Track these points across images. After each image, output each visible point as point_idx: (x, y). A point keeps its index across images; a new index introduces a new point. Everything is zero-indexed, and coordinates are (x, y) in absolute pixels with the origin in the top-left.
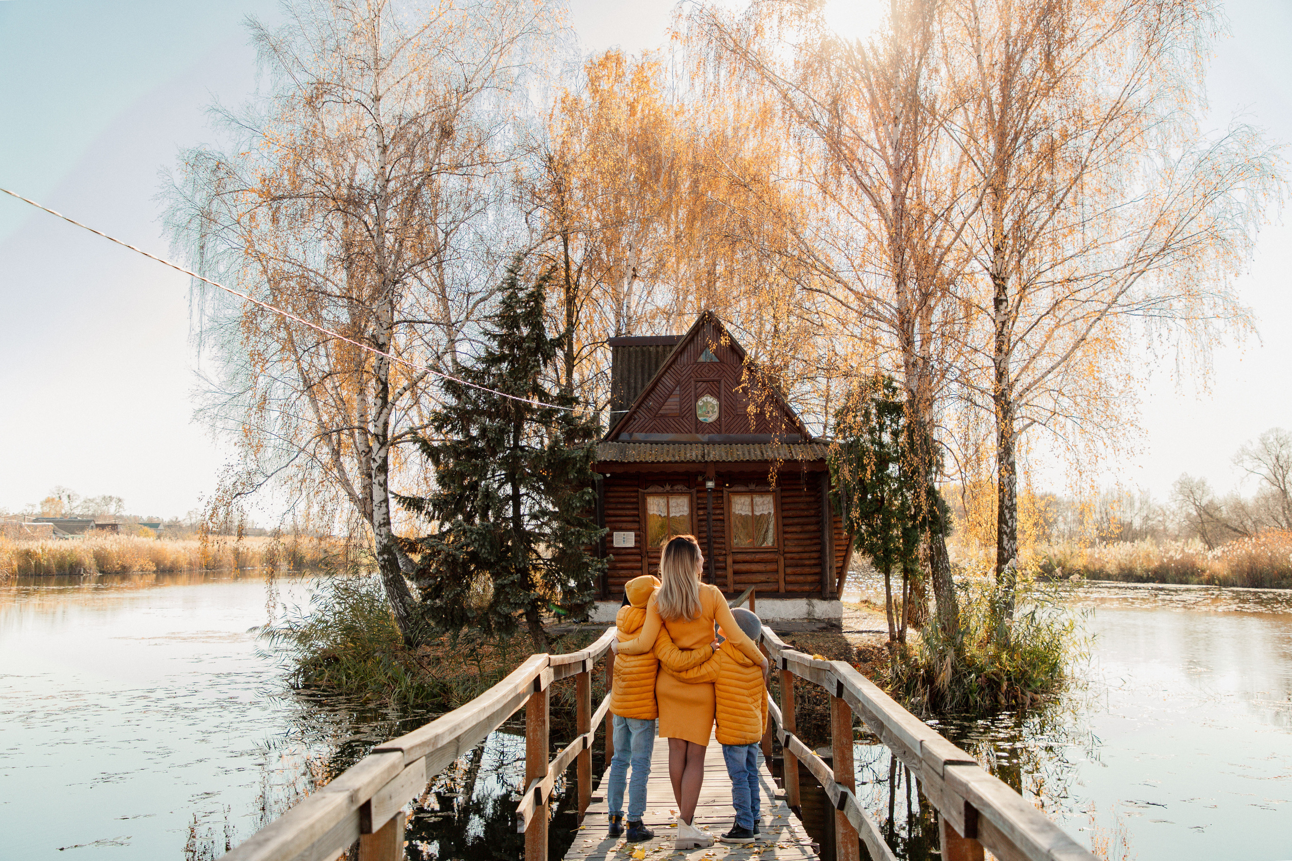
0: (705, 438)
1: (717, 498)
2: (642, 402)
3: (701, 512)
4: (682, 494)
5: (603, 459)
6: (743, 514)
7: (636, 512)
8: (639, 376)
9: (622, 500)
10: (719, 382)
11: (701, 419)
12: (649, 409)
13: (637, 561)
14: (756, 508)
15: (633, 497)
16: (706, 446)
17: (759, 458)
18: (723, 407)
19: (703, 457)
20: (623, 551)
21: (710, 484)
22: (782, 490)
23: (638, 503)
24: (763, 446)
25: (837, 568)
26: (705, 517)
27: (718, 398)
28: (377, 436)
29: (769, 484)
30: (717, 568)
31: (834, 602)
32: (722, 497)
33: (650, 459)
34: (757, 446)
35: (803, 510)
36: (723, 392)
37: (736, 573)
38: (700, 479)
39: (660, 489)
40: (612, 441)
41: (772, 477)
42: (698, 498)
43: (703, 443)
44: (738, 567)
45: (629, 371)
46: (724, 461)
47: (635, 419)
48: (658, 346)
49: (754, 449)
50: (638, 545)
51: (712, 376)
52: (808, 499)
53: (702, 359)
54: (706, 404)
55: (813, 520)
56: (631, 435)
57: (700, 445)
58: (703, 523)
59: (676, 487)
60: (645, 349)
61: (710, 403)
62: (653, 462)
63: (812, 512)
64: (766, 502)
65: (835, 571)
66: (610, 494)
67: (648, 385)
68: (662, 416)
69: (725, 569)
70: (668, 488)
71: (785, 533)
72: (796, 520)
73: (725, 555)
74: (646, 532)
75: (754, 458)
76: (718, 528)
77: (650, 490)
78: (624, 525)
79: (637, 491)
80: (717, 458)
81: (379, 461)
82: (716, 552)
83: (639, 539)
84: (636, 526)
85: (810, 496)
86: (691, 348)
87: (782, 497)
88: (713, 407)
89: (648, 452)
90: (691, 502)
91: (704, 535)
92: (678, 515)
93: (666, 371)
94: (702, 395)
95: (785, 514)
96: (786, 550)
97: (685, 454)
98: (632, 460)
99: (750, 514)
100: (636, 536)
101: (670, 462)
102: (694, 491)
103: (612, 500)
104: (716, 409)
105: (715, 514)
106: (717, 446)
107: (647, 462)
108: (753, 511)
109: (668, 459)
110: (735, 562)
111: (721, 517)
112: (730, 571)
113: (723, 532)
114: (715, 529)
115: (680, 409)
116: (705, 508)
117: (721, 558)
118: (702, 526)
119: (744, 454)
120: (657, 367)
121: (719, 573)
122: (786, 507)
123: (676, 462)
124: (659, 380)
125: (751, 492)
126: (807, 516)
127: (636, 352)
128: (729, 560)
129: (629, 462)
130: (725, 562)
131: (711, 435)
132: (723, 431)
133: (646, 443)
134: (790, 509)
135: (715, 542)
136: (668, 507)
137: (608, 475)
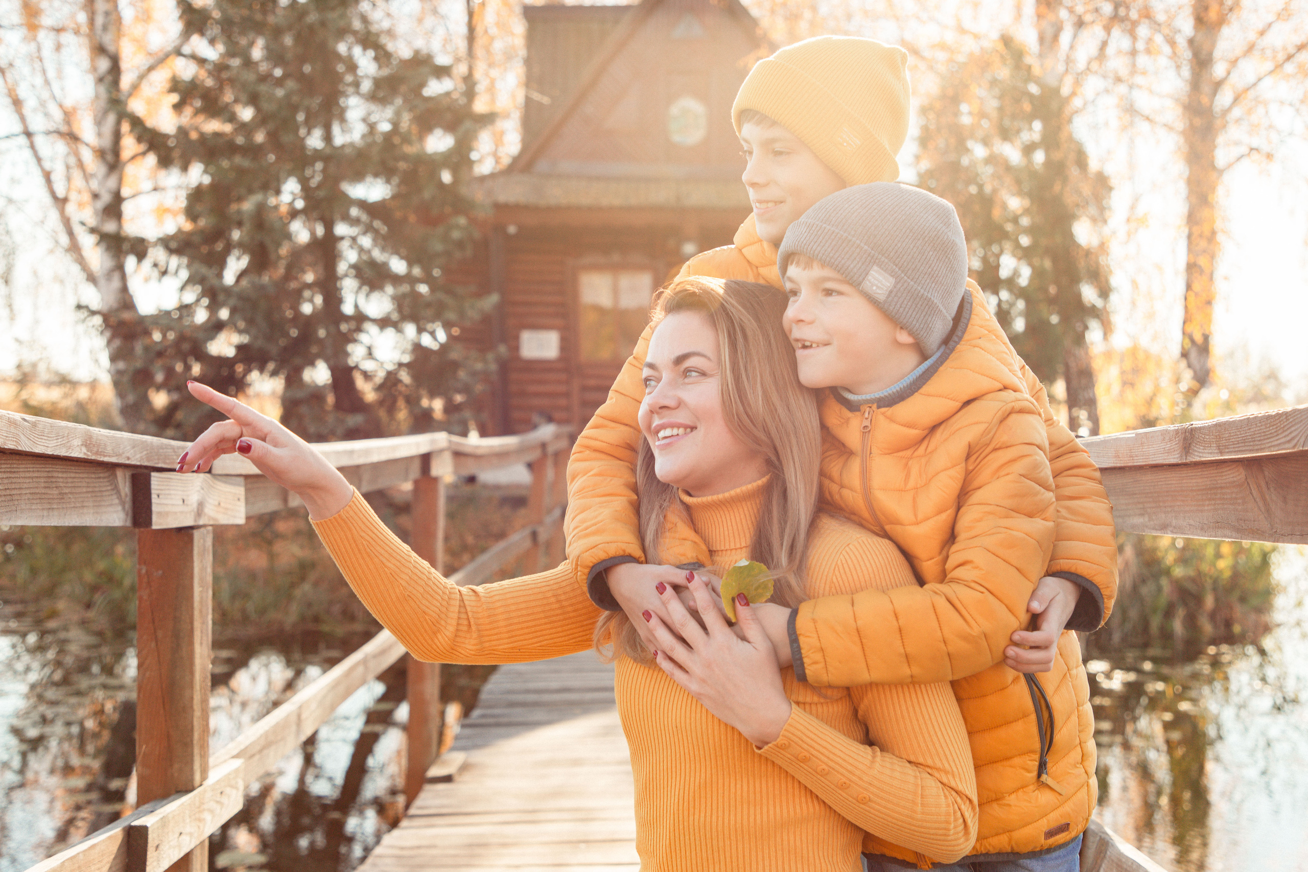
0: (682, 171)
4: (639, 268)
5: (501, 200)
7: (560, 299)
8: (572, 71)
9: (538, 277)
10: (707, 74)
11: (676, 138)
13: (560, 382)
15: (557, 272)
16: (682, 186)
18: (713, 119)
19: (678, 199)
20: (539, 366)
21: (689, 249)
23: (564, 283)
27: (705, 101)
28: (101, 153)
33: (586, 202)
36: (714, 93)
39: (603, 260)
40: (521, 171)
43: (677, 181)
45: (556, 62)
46: (714, 207)
47: (562, 136)
48: (604, 21)
50: (564, 354)
51: (696, 64)
53: (679, 32)
54: (685, 111)
56: (554, 164)
57: (673, 185)
59: (630, 257)
60: (581, 26)
61: (691, 110)
62: (590, 209)
66: (517, 267)
67: (586, 76)
68: (608, 133)
70: (616, 257)
74: (576, 333)
77: (586, 260)
78: (541, 320)
79: (562, 263)
80: (703, 202)
81: (106, 198)
83: (567, 345)
84: (560, 321)
88: (697, 117)
89: (583, 191)
92: (632, 305)
93: (616, 54)
94: (677, 96)
97: (647, 196)
98: (554, 203)
100: (560, 339)
101: (620, 207)
102: (661, 263)
103: (520, 277)
104: (702, 123)
106: (703, 185)
107: (580, 207)
109: (616, 203)
115: (640, 122)
123: (631, 207)
124: (603, 69)
127: (567, 32)
129: (548, 206)
131: (692, 166)
132: (714, 159)
133: (579, 178)
136: (616, 291)
137: (512, 229)
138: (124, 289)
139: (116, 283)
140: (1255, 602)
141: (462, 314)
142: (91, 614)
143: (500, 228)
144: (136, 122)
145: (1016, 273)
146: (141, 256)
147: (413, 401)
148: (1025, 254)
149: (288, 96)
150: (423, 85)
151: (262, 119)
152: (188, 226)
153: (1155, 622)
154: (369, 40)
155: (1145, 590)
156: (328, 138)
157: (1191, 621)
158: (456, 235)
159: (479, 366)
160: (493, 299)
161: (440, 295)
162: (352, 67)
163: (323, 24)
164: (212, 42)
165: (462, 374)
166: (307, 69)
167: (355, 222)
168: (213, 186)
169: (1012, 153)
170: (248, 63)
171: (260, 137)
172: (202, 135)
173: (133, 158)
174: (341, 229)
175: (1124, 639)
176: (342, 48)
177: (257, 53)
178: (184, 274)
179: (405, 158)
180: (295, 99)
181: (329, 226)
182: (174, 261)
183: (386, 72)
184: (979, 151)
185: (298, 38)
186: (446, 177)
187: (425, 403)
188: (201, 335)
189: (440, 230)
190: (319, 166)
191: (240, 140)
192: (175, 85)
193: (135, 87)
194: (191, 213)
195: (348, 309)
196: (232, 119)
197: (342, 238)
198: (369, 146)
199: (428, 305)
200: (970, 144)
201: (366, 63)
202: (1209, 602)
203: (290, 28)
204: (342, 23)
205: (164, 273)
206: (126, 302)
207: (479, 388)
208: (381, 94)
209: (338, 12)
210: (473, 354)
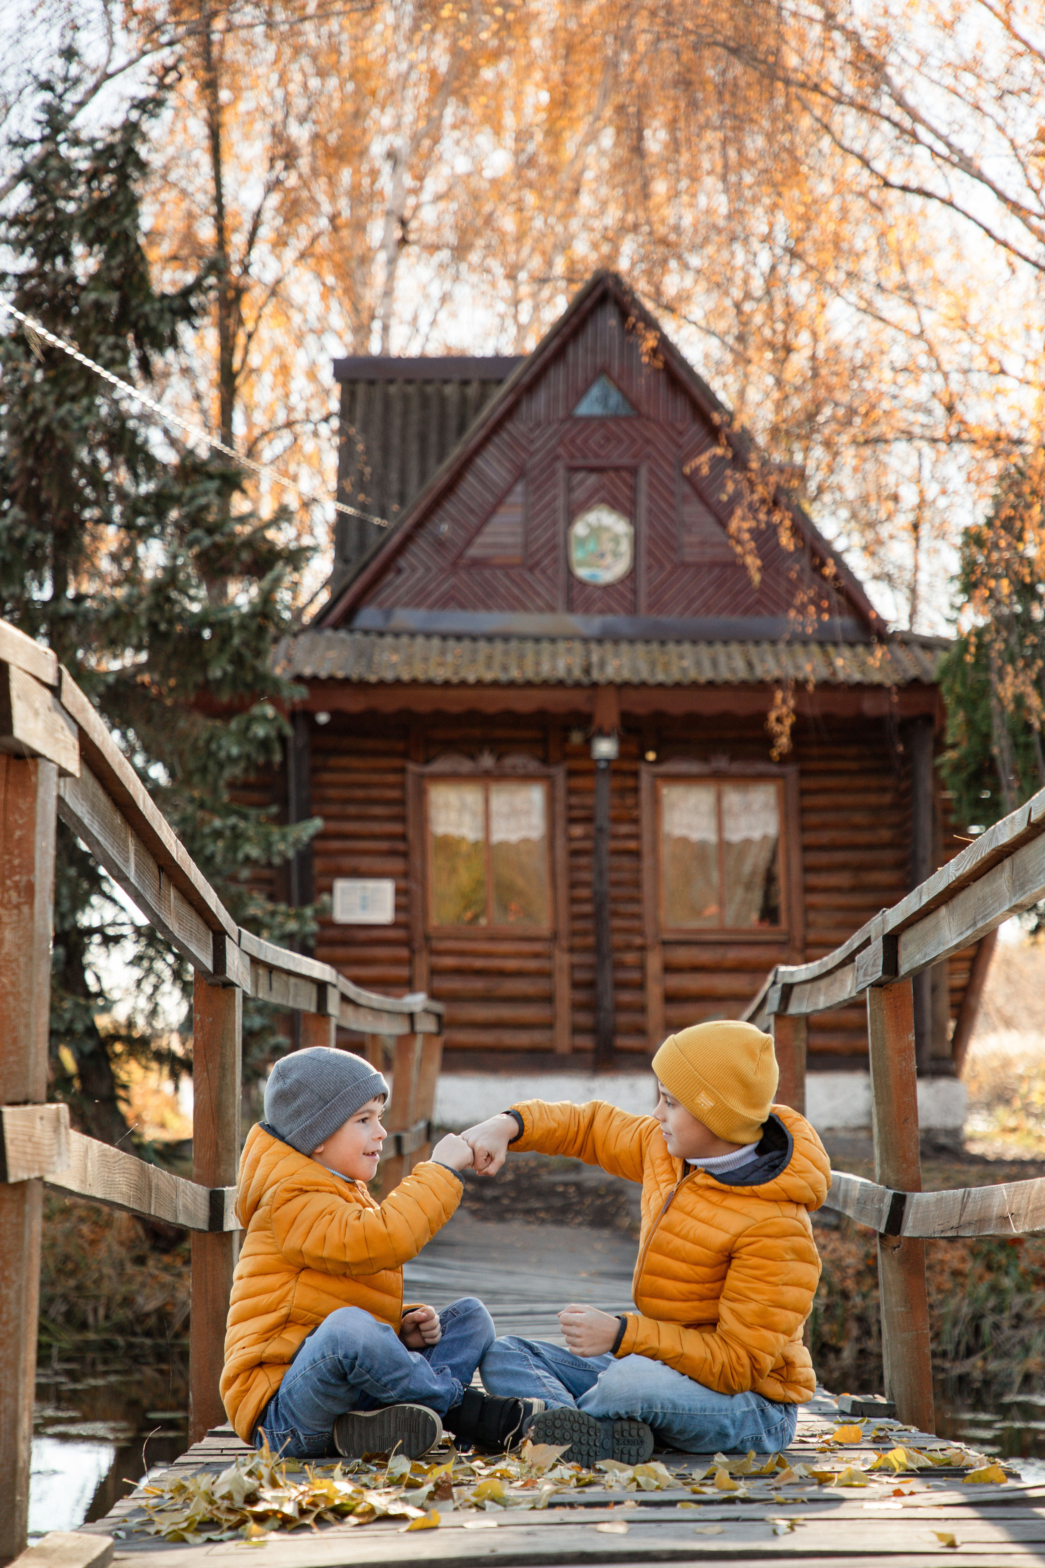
0: (593, 624)
1: (621, 792)
2: (420, 525)
3: (578, 830)
5: (308, 671)
6: (695, 836)
7: (395, 828)
8: (414, 465)
9: (359, 793)
10: (634, 471)
11: (582, 572)
12: (440, 545)
13: (397, 962)
14: (729, 823)
15: (392, 786)
16: (593, 646)
17: (742, 673)
18: (643, 543)
19: (587, 670)
20: (362, 935)
21: (605, 748)
22: (803, 773)
23: (402, 802)
24: (752, 649)
25: (953, 990)
26: (587, 844)
27: (630, 513)
29: (769, 740)
30: (620, 985)
31: (943, 1084)
32: (636, 790)
33: (440, 674)
34: (735, 649)
35: (856, 827)
36: (643, 501)
37: (671, 998)
38: (576, 738)
39: (466, 766)
40: (336, 627)
41: (779, 720)
42: (571, 792)
43: (585, 640)
44: (677, 982)
45: (386, 449)
46: (643, 685)
47: (399, 571)
48: (465, 383)
49: (729, 657)
50: (403, 918)
51: (618, 456)
52: (873, 799)
53: (588, 407)
54: (597, 531)
55: (889, 856)
56: (388, 615)
57: (578, 646)
58: (583, 861)
59: (510, 761)
60: (430, 389)
61: (607, 529)
62: (447, 684)
63: (885, 835)
64: (756, 806)
65: (945, 1000)
66: (327, 777)
67: (439, 474)
68: (478, 563)
69: (640, 986)
70: (487, 761)
71: (808, 889)
72: (839, 857)
73: (642, 948)
74: (423, 883)
75: (725, 674)
76: (625, 876)
77: (440, 766)
78: (365, 863)
79: (403, 771)
80: (626, 675)
82: (618, 939)
83: (406, 902)
84: (397, 864)
85: (883, 790)
86: (558, 377)
87: (803, 792)
88: (616, 539)
89: (434, 658)
90: (551, 800)
91: (584, 893)
92: (514, 837)
93: (486, 440)
94: (584, 506)
95: (811, 838)
96: (812, 936)
97: (538, 664)
98: (389, 676)
99: (711, 837)
100: (398, 892)
101: (495, 684)
102: (559, 772)
103: (332, 793)
104: (625, 547)
105: (615, 837)
106: (624, 647)
107: (430, 684)
108: (720, 828)
109: (489, 676)
110: (669, 969)
111: (632, 845)
112: (654, 993)
113: (637, 884)
114: (615, 876)
115: (526, 545)
116: (588, 820)
117: (630, 957)
118: (579, 868)
119: (698, 664)
120: (462, 427)
121: (626, 997)
122: (814, 819)
123: (512, 684)
124: (466, 464)
125: (718, 777)
126: (869, 847)
127: (406, 398)
128: (654, 962)
129: (381, 684)
130: (641, 967)
131: (610, 618)
132: (643, 600)
133: (428, 636)
134: (823, 827)
135: (616, 914)
136: (486, 815)
137: (323, 718)
141: (268, 847)
143: (306, 716)
149: (10, 529)
158: (260, 731)
159: (292, 926)
160: (312, 826)
161: (233, 820)
176: (84, 454)
189: (234, 725)
198: (132, 601)
199: (217, 834)
208: (141, 521)
209: (85, 402)
210: (282, 907)
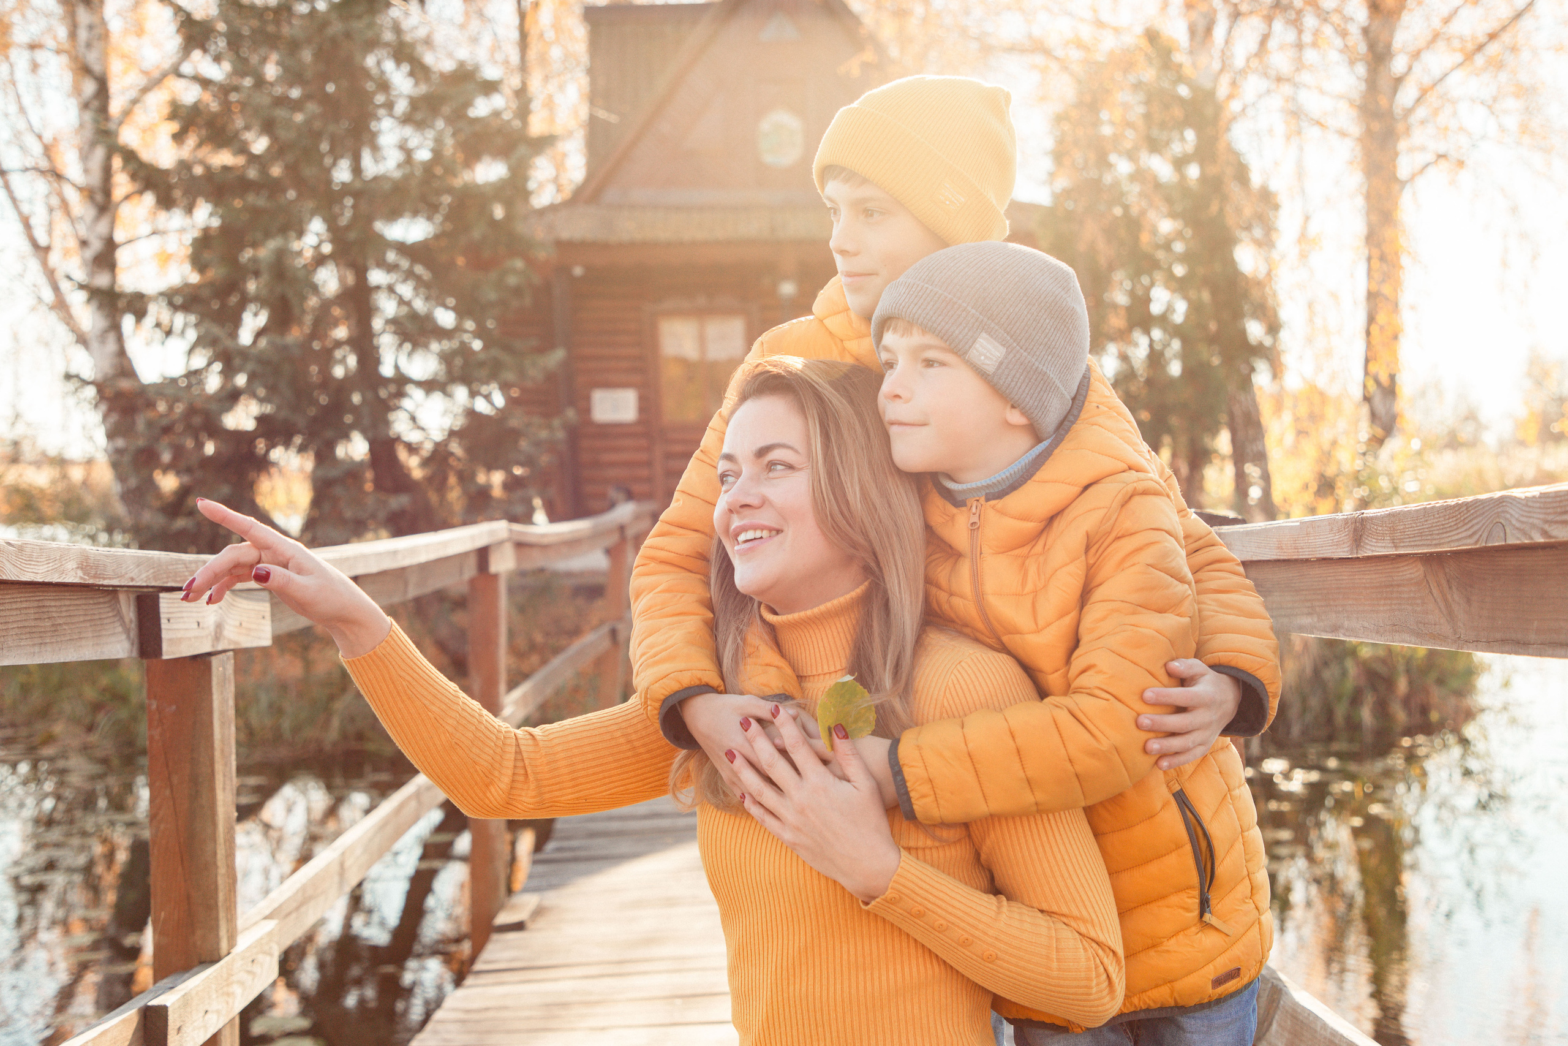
0: (776, 197)
2: (647, 125)
4: (728, 312)
5: (565, 234)
7: (637, 351)
8: (643, 83)
9: (610, 326)
10: (804, 81)
11: (768, 158)
12: (662, 140)
13: (639, 449)
15: (633, 320)
16: (777, 214)
18: (812, 136)
19: (773, 231)
20: (614, 431)
21: (787, 289)
23: (639, 333)
27: (802, 113)
28: (88, 193)
33: (663, 236)
36: (811, 104)
38: (766, 282)
39: (687, 304)
40: (586, 203)
42: (763, 321)
43: (771, 209)
46: (815, 239)
47: (634, 159)
48: (680, 23)
50: (643, 416)
51: (790, 71)
53: (769, 34)
54: (777, 127)
56: (625, 193)
57: (766, 214)
59: (717, 300)
60: (654, 29)
61: (785, 125)
62: (669, 244)
66: (584, 315)
67: (661, 87)
68: (690, 154)
70: (702, 301)
74: (658, 392)
77: (667, 305)
78: (615, 377)
79: (639, 309)
80: (802, 233)
81: (96, 246)
83: (646, 405)
84: (638, 377)
86: (746, 10)
88: (792, 134)
89: (660, 225)
90: (749, 329)
92: (722, 356)
93: (696, 59)
94: (768, 108)
97: (736, 227)
98: (626, 238)
100: (638, 398)
101: (705, 241)
102: (754, 308)
103: (589, 326)
104: (799, 139)
106: (800, 214)
107: (657, 242)
109: (700, 237)
115: (726, 140)
123: (717, 241)
124: (682, 78)
127: (636, 35)
129: (620, 243)
131: (788, 191)
133: (655, 208)
136: (702, 340)
137: (578, 271)
138: (122, 353)
139: (111, 346)
140: (1455, 684)
141: (522, 373)
142: (93, 738)
143: (563, 270)
144: (130, 156)
145: (1170, 309)
146: (140, 315)
147: (465, 478)
148: (1180, 286)
149: (308, 122)
150: (468, 104)
151: (278, 150)
152: (194, 278)
153: (1340, 712)
154: (404, 53)
155: (1327, 674)
156: (357, 170)
157: (1382, 709)
158: (512, 280)
159: (544, 434)
160: (558, 355)
161: (495, 352)
162: (384, 86)
163: (348, 35)
164: (217, 59)
165: (524, 444)
166: (330, 88)
167: (391, 268)
168: (224, 229)
169: (1161, 168)
170: (260, 82)
171: (276, 171)
172: (208, 168)
173: (127, 197)
174: (376, 277)
175: (1304, 733)
176: (371, 63)
177: (271, 71)
178: (192, 335)
179: (450, 190)
180: (317, 125)
181: (361, 273)
182: (179, 319)
183: (423, 89)
184: (1123, 167)
185: (318, 55)
186: (499, 212)
187: (481, 478)
188: (214, 407)
189: (493, 275)
190: (349, 202)
191: (252, 174)
192: (176, 111)
193: (127, 113)
194: (198, 261)
195: (387, 370)
196: (243, 149)
197: (378, 288)
198: (406, 178)
199: (481, 364)
200: (1113, 158)
201: (401, 80)
202: (1402, 685)
203: (309, 41)
204: (370, 34)
205: (169, 333)
206: (124, 368)
207: (545, 459)
208: (419, 116)
209: (365, 20)
210: (536, 420)
